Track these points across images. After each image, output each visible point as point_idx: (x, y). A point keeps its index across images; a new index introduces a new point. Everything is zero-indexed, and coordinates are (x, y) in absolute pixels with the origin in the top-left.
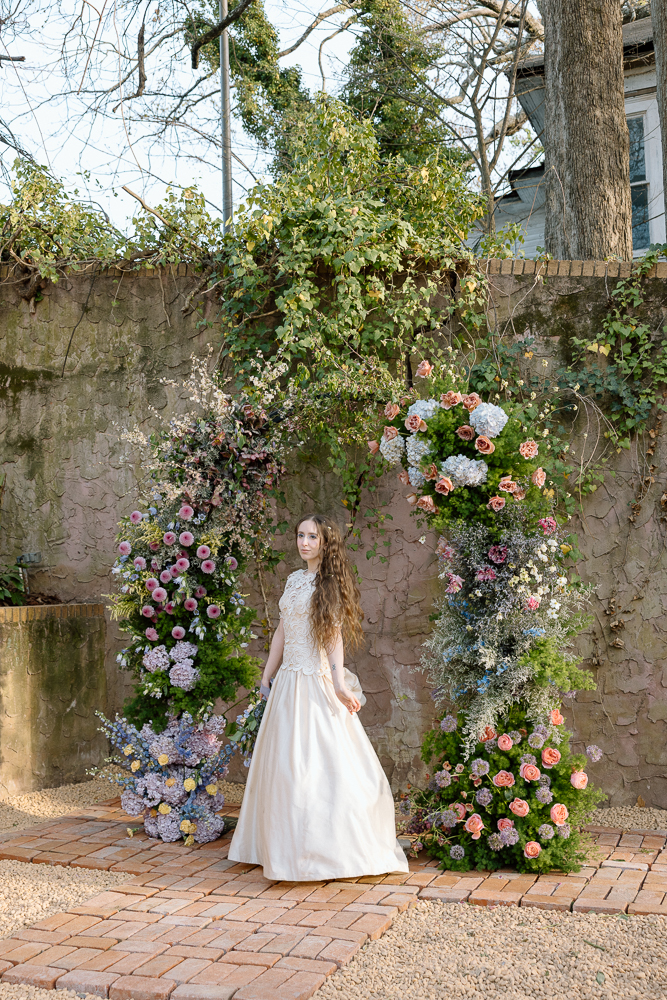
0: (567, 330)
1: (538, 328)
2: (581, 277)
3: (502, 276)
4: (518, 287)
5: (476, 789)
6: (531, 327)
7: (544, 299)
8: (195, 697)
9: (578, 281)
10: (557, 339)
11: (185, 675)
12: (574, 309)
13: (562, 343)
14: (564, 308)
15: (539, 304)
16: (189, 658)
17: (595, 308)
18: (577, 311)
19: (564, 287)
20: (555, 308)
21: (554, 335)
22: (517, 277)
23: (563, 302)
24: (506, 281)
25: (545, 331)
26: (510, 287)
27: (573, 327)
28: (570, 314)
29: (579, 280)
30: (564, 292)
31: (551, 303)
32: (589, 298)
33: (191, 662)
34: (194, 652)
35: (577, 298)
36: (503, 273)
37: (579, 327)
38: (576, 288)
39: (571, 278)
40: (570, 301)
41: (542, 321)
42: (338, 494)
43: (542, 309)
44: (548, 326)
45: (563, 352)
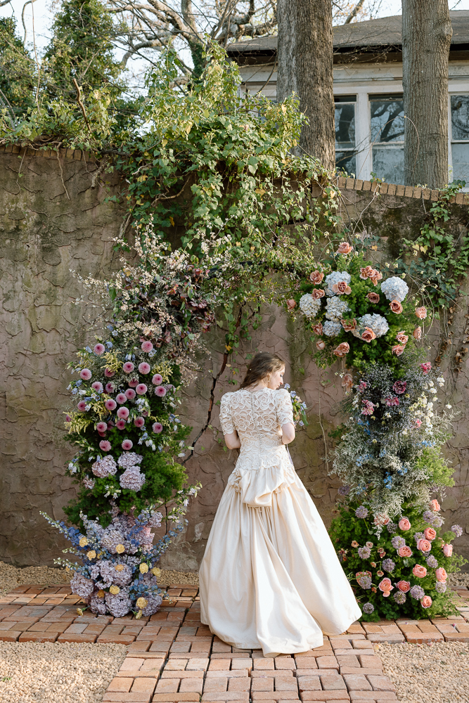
0: (393, 234)
1: (373, 230)
2: (404, 197)
3: (347, 190)
4: (359, 199)
5: (382, 560)
6: (367, 229)
7: (377, 209)
8: (147, 494)
9: (401, 199)
10: (386, 239)
11: (134, 479)
12: (399, 219)
13: (389, 241)
14: (391, 217)
15: (374, 213)
16: (135, 465)
17: (413, 219)
18: (401, 221)
19: (392, 203)
20: (385, 217)
21: (384, 235)
22: (358, 191)
23: (390, 213)
24: (349, 193)
25: (378, 232)
26: (352, 199)
27: (398, 232)
28: (396, 222)
29: (403, 199)
30: (392, 206)
31: (382, 213)
32: (409, 213)
33: (138, 468)
34: (140, 460)
35: (401, 211)
36: (347, 187)
37: (402, 232)
38: (400, 204)
39: (396, 197)
40: (395, 213)
41: (376, 225)
42: (214, 341)
43: (375, 217)
44: (380, 229)
45: (390, 248)
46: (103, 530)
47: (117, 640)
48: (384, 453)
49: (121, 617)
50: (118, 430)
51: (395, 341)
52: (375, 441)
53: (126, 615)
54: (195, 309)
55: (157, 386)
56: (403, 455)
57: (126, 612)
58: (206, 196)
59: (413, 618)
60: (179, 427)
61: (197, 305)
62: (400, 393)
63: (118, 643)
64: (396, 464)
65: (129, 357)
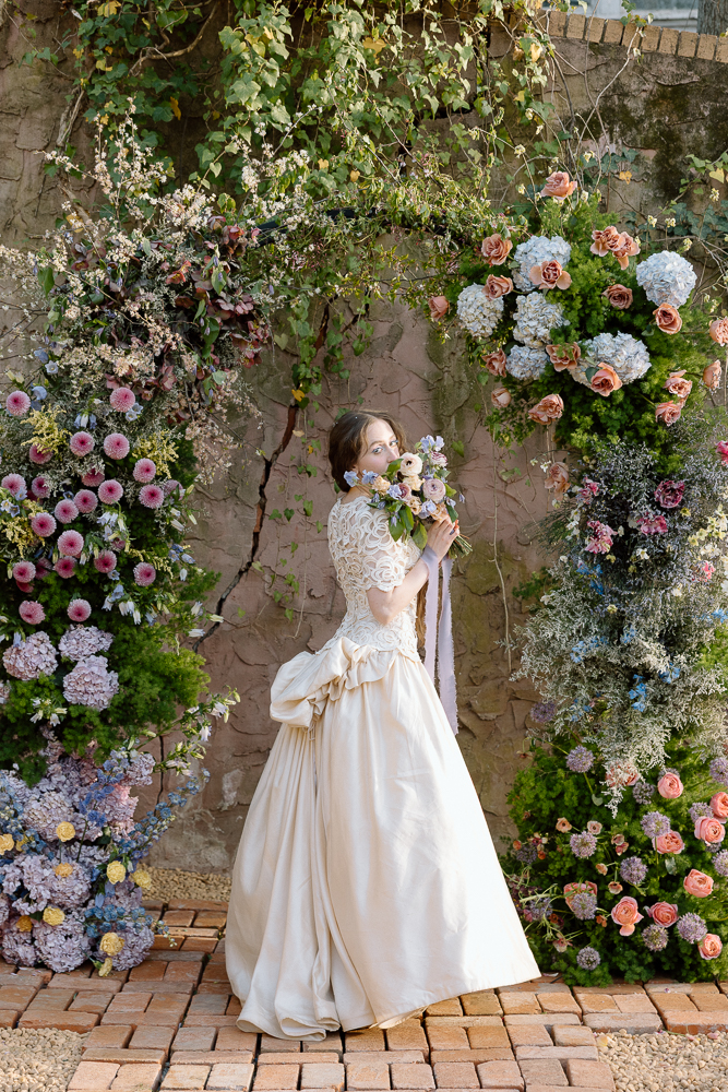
0: (668, 143)
1: (623, 134)
2: (695, 59)
3: (568, 41)
4: (594, 63)
5: (620, 859)
6: (611, 131)
7: (634, 87)
8: (124, 715)
9: (689, 64)
10: (651, 154)
11: (95, 684)
12: (681, 109)
13: (659, 161)
14: (665, 106)
15: (626, 95)
16: (97, 654)
17: (714, 111)
18: (686, 114)
19: (668, 72)
20: (651, 104)
21: (647, 146)
22: (592, 45)
23: (663, 96)
24: (573, 49)
25: (634, 140)
26: (580, 61)
27: (678, 139)
28: (675, 118)
29: (691, 63)
30: (667, 80)
31: (644, 95)
32: (705, 95)
33: (103, 661)
34: (106, 643)
35: (687, 92)
36: (569, 35)
37: (687, 139)
38: (686, 76)
39: (678, 59)
40: (674, 96)
41: (630, 123)
42: (266, 379)
43: (630, 104)
44: (639, 132)
45: (659, 176)
46: (28, 791)
47: (62, 1023)
48: (631, 635)
49: (67, 972)
50: (59, 578)
51: (662, 393)
52: (613, 608)
53: (77, 968)
54: (227, 316)
55: (143, 485)
56: (672, 639)
57: (79, 962)
58: (253, 54)
59: (682, 980)
60: (192, 574)
61: (231, 307)
62: (670, 505)
63: (62, 1028)
64: (655, 657)
65: (83, 420)
